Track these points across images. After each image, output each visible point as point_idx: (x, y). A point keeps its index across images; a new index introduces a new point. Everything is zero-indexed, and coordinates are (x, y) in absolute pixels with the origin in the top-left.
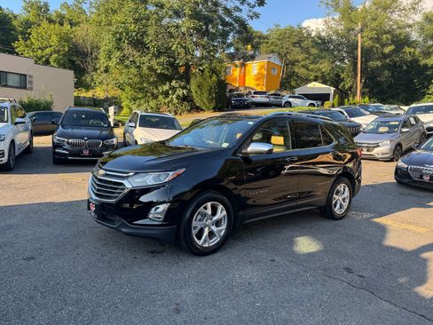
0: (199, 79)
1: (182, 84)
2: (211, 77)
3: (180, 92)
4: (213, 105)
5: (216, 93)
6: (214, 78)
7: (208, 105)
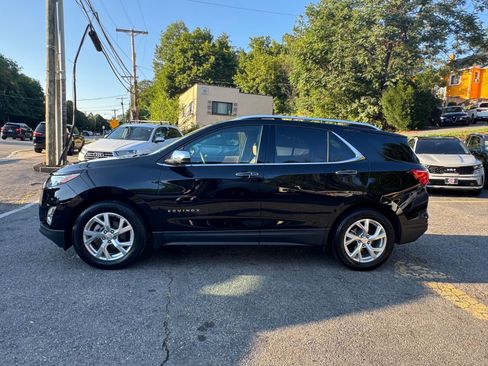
0: (391, 92)
1: (373, 100)
2: (405, 89)
3: (371, 109)
4: (407, 123)
5: (412, 108)
6: (410, 89)
7: (401, 123)
